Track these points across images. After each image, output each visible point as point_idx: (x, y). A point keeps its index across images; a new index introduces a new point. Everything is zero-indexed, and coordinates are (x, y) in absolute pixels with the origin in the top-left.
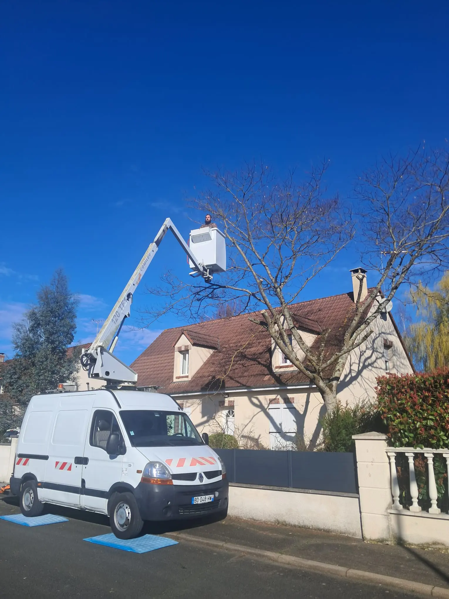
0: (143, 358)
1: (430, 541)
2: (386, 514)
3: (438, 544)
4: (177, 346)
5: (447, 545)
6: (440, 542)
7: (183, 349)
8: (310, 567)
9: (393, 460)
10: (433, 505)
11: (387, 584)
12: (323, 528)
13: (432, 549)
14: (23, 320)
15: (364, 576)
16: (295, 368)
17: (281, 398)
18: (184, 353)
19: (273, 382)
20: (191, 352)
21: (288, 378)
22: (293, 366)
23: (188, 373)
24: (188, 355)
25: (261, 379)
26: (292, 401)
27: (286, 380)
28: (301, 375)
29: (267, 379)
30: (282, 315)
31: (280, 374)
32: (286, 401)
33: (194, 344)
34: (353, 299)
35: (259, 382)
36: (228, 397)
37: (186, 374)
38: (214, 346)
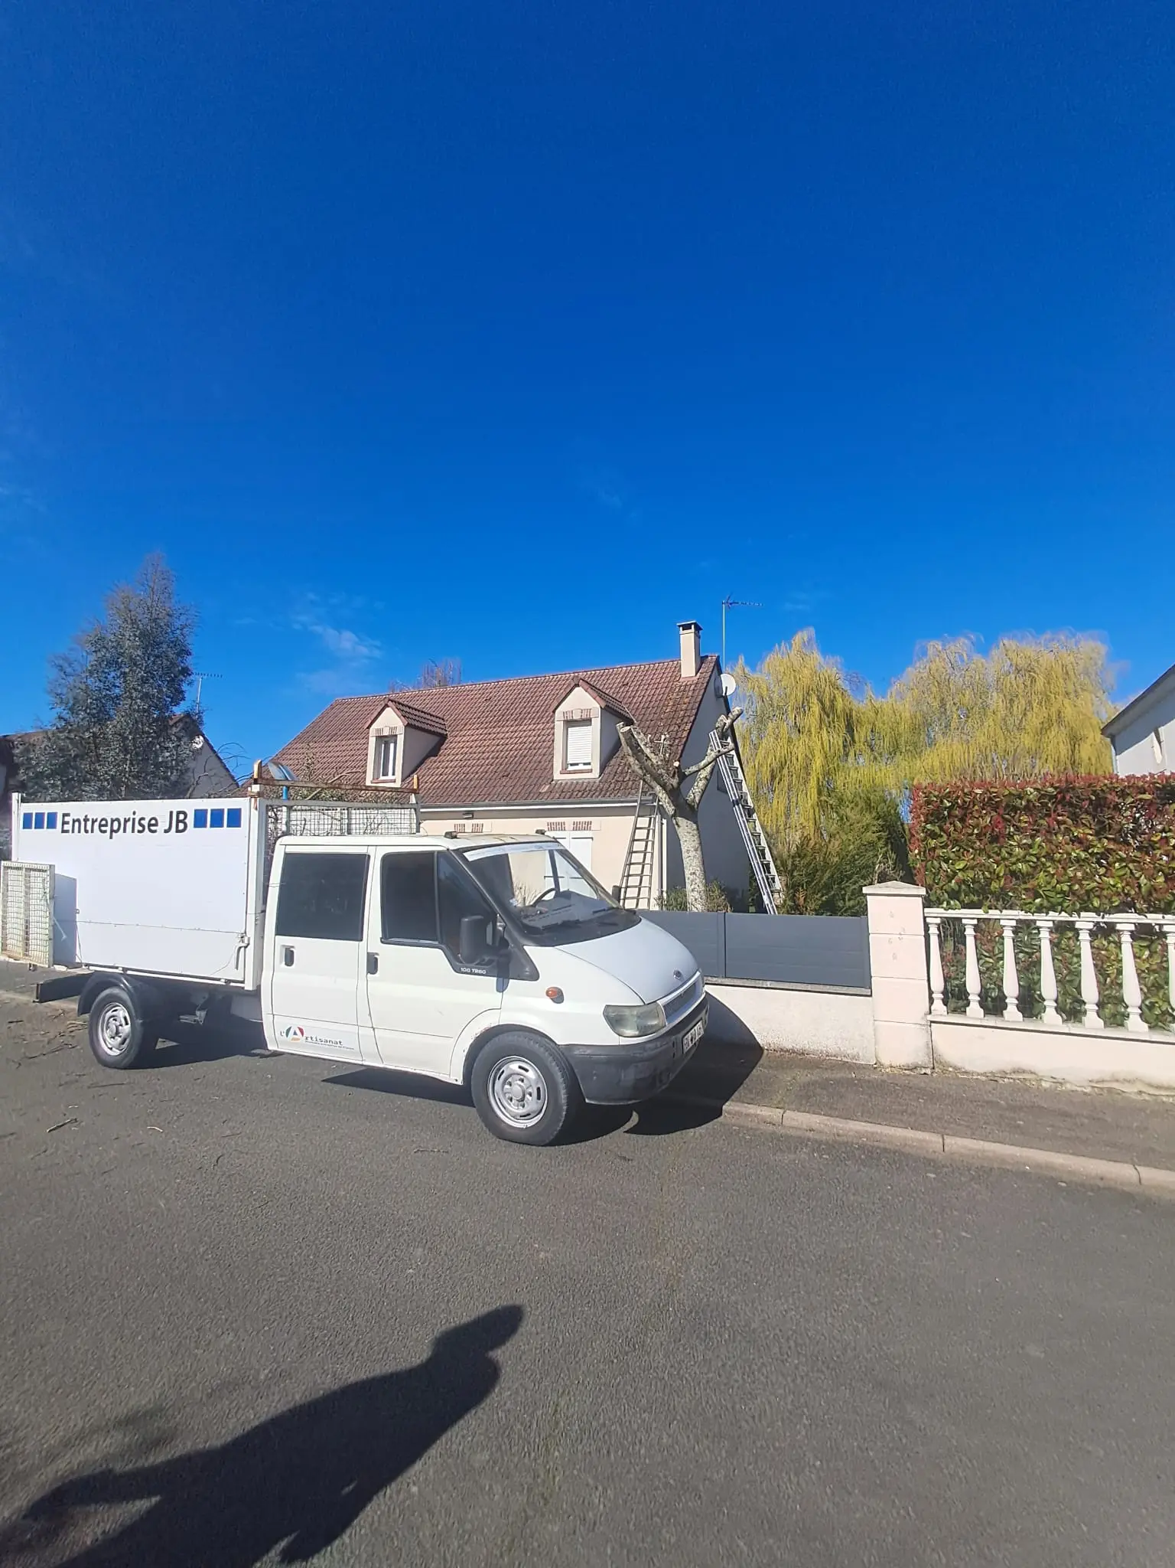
0: (298, 745)
1: (1008, 1068)
2: (924, 1022)
3: (1024, 1072)
4: (375, 726)
5: (1040, 1074)
6: (1024, 1068)
7: (386, 733)
8: (860, 1135)
9: (933, 930)
10: (1009, 1007)
11: (1039, 1166)
12: (790, 1047)
13: (1011, 1081)
14: (71, 649)
15: (984, 1151)
16: (596, 774)
17: (569, 821)
18: (386, 739)
19: (558, 795)
20: (401, 739)
21: (585, 790)
22: (591, 771)
23: (394, 774)
24: (396, 744)
25: (535, 790)
26: (588, 826)
27: (580, 794)
28: (607, 785)
29: (545, 790)
30: (577, 685)
31: (569, 783)
32: (576, 827)
33: (408, 726)
34: (680, 671)
35: (532, 795)
36: (472, 818)
37: (390, 777)
38: (440, 731)
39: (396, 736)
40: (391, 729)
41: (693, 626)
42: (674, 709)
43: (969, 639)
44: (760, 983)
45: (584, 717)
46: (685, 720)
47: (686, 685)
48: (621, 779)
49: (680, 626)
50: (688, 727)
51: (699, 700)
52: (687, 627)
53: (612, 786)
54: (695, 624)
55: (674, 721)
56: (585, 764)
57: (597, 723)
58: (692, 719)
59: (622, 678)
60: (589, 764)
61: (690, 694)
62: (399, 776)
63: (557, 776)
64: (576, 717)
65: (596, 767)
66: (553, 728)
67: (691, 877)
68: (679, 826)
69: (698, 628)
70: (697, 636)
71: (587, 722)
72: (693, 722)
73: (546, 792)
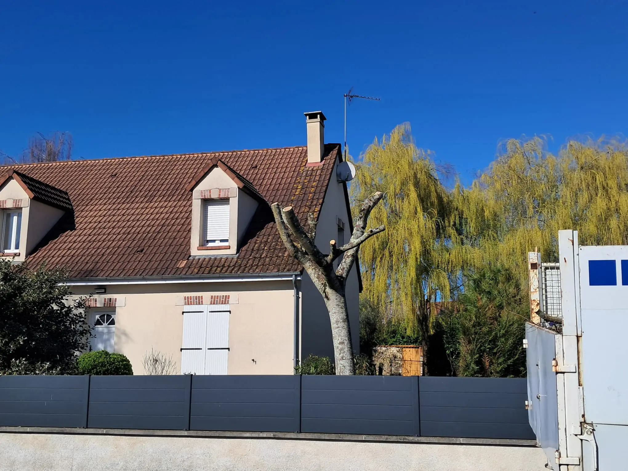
7: (10, 205)
16: (233, 250)
17: (207, 295)
18: (9, 212)
19: (196, 270)
20: (26, 212)
21: (223, 266)
22: (229, 248)
23: (17, 247)
24: (20, 216)
25: (171, 266)
26: (225, 301)
27: (219, 269)
28: (245, 262)
29: (183, 265)
30: (216, 166)
31: (207, 260)
32: (214, 301)
33: (34, 199)
34: (306, 156)
35: (169, 270)
36: (105, 293)
37: (13, 250)
38: (65, 205)
39: (21, 208)
40: (15, 201)
41: (319, 116)
42: (303, 191)
43: (542, 138)
44: (454, 440)
45: (222, 196)
46: (315, 203)
47: (312, 170)
48: (257, 256)
49: (306, 115)
50: (317, 209)
51: (325, 184)
52: (313, 116)
53: (250, 262)
54: (321, 114)
55: (305, 202)
56: (222, 241)
57: (234, 202)
58: (321, 201)
59: (250, 161)
60: (227, 241)
61: (317, 178)
62: (23, 250)
63: (195, 252)
64: (214, 196)
65: (233, 243)
66: (190, 206)
67: (340, 346)
68: (328, 299)
69: (323, 118)
70: (322, 125)
71: (224, 201)
72: (322, 204)
73: (184, 268)
